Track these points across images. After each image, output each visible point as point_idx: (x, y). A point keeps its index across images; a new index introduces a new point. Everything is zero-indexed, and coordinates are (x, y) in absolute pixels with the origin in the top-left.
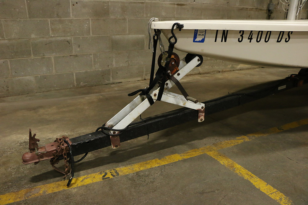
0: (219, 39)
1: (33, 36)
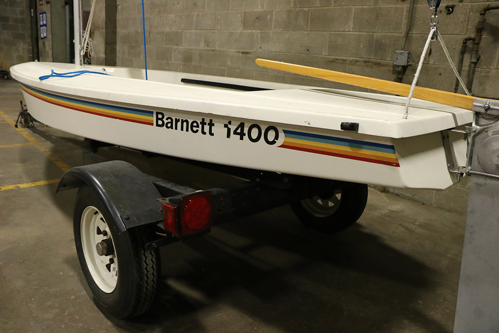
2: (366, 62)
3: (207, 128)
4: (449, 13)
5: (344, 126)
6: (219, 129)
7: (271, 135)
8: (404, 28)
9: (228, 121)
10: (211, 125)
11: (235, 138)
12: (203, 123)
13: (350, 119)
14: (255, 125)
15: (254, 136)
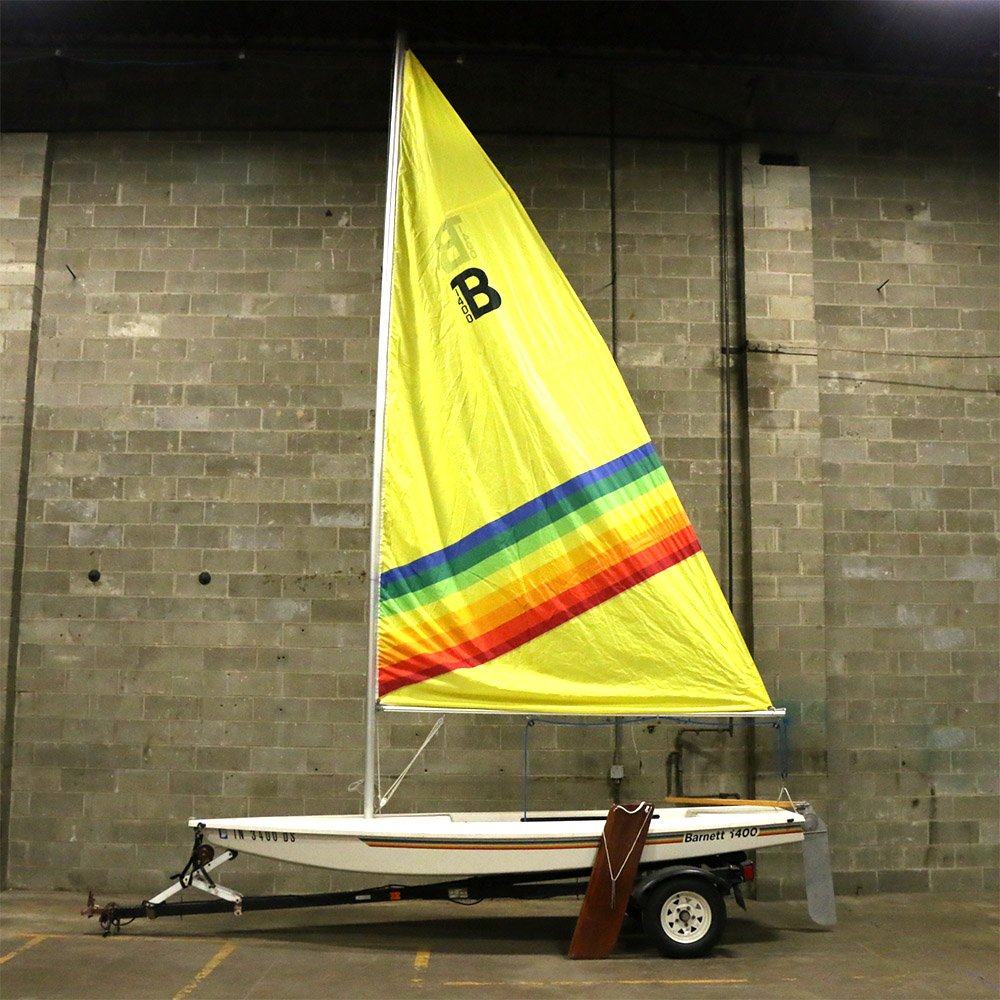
0: (238, 837)
1: (172, 817)
2: (577, 778)
3: (720, 836)
4: (651, 732)
5: (789, 821)
6: (727, 835)
7: (754, 832)
8: (612, 744)
9: (731, 830)
10: (723, 833)
11: (736, 837)
12: (718, 834)
13: (790, 818)
14: (747, 829)
15: (746, 833)
